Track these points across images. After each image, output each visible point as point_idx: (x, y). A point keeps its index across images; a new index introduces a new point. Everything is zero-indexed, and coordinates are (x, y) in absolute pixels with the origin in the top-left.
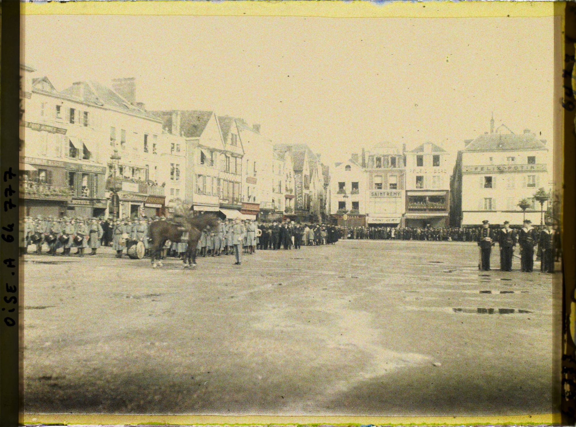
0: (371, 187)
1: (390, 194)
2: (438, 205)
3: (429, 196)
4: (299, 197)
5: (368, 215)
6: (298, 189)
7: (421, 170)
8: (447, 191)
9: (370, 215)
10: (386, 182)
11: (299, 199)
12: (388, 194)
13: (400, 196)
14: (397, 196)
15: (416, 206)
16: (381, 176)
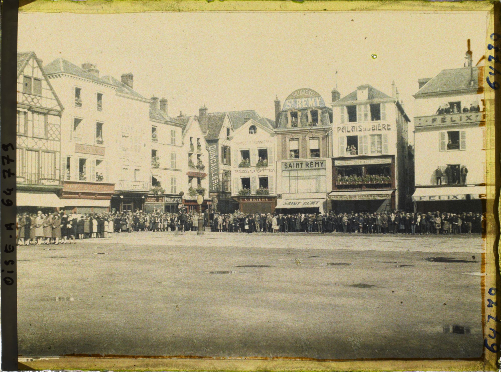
0: (284, 156)
1: (309, 165)
2: (379, 178)
3: (366, 166)
4: (214, 175)
5: (280, 196)
6: (213, 165)
7: (353, 127)
8: (392, 157)
9: (283, 196)
10: (304, 147)
11: (215, 177)
12: (307, 165)
13: (323, 167)
14: (320, 167)
15: (347, 181)
16: (297, 139)
